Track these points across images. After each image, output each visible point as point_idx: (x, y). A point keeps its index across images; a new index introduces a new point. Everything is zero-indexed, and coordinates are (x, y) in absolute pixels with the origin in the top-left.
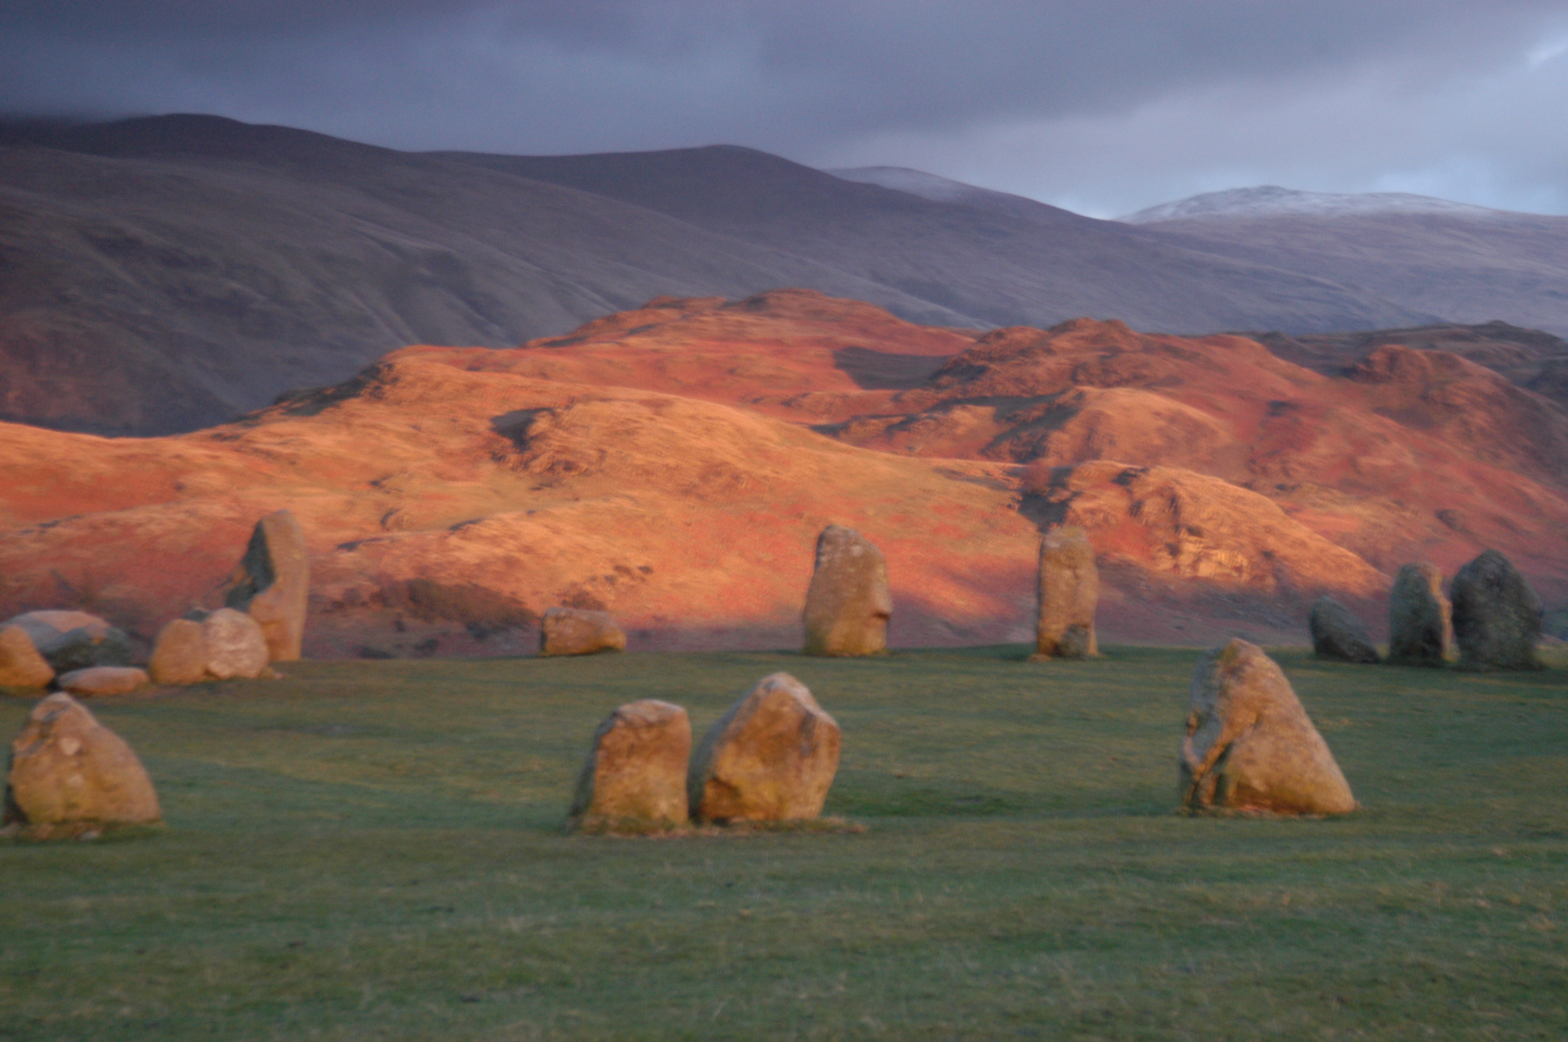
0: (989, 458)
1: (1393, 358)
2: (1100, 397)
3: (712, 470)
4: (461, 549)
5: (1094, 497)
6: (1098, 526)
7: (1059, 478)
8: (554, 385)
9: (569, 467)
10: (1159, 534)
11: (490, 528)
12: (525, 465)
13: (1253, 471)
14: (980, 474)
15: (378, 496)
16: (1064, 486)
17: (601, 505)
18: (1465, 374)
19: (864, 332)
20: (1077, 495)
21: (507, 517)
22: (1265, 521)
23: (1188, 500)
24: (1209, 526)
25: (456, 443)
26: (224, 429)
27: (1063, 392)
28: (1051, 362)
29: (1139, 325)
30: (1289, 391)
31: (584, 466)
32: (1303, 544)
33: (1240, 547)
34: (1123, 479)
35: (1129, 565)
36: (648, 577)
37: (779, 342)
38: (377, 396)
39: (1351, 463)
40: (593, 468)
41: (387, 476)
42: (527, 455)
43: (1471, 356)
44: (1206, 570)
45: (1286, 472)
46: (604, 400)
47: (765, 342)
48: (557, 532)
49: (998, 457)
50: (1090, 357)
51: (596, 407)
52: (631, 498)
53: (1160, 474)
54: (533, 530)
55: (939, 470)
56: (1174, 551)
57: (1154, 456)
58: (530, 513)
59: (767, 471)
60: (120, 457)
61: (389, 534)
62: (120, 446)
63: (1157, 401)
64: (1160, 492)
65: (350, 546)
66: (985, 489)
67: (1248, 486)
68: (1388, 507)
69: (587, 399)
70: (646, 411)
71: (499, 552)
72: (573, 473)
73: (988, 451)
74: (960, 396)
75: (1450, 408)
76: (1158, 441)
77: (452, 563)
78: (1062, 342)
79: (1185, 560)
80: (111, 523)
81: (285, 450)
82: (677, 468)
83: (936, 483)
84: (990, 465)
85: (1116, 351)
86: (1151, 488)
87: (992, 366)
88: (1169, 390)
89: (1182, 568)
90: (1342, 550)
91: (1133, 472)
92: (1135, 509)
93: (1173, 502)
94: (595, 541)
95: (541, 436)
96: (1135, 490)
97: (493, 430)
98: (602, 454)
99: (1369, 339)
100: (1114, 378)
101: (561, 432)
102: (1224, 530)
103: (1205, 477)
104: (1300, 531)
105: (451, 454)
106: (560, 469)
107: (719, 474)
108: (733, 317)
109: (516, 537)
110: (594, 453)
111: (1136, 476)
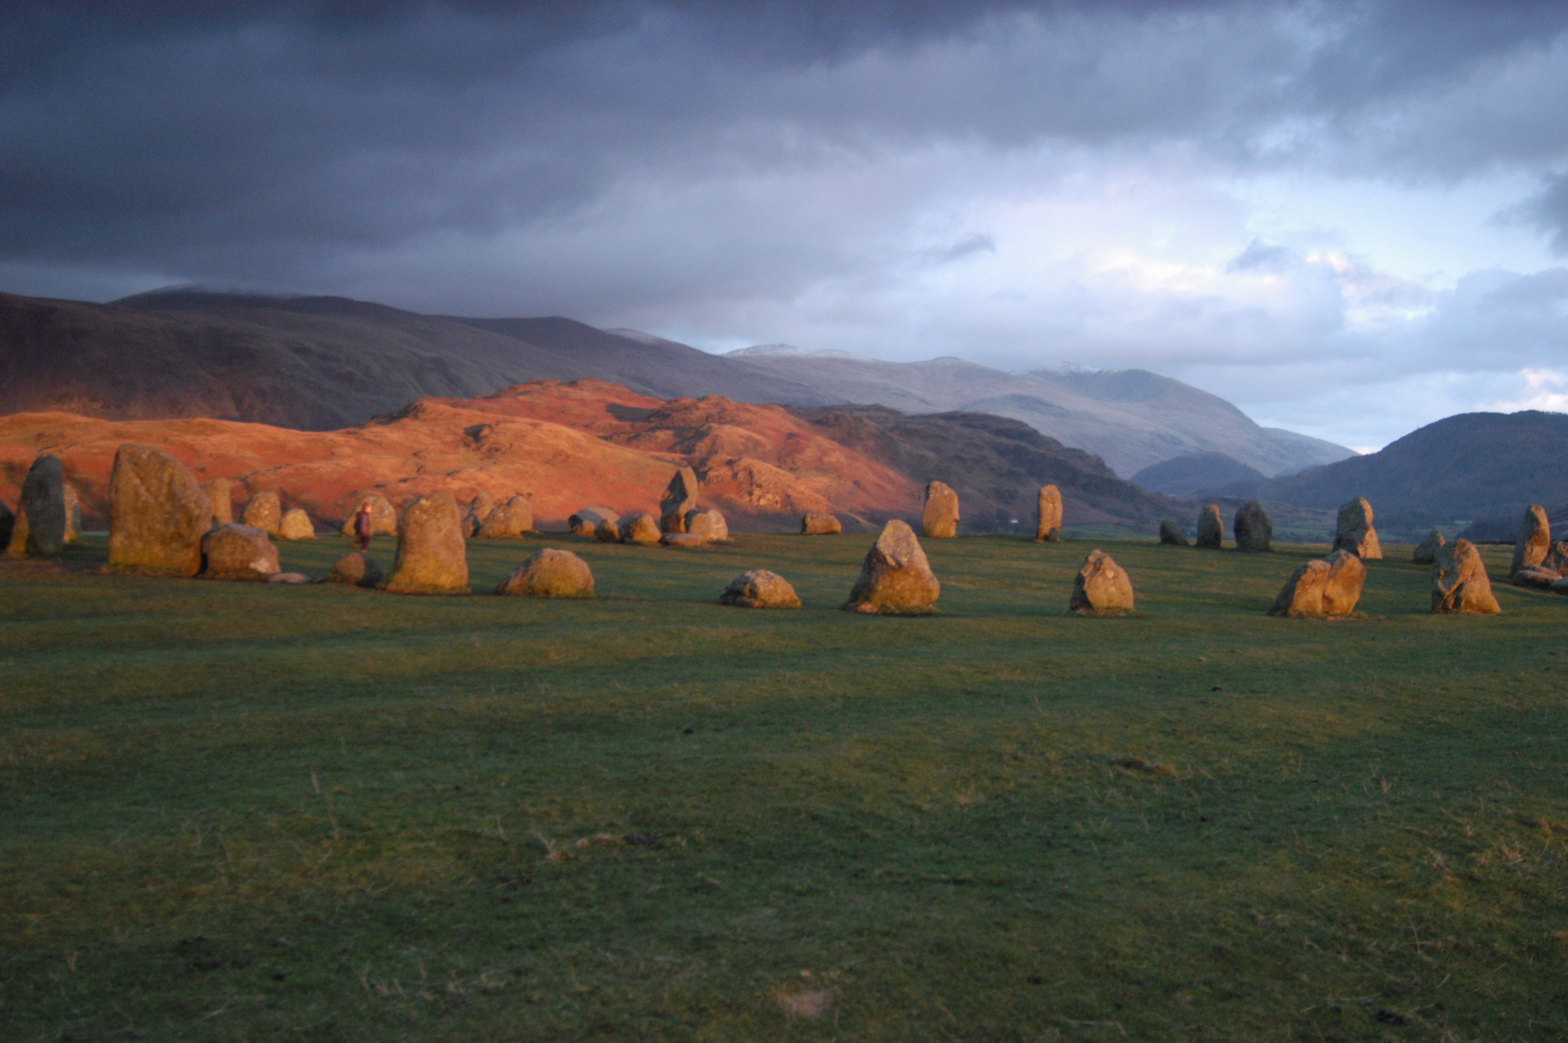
0: (671, 452)
1: (837, 418)
2: (718, 428)
3: (558, 453)
4: (451, 483)
5: (717, 471)
6: (719, 482)
7: (703, 462)
8: (491, 415)
9: (497, 450)
10: (744, 486)
11: (464, 475)
12: (478, 449)
13: (780, 461)
14: (670, 459)
15: (416, 460)
16: (705, 465)
17: (510, 467)
19: (618, 397)
20: (711, 469)
21: (472, 470)
22: (787, 483)
23: (756, 473)
24: (765, 484)
25: (449, 438)
26: (350, 429)
27: (703, 425)
28: (697, 413)
30: (795, 429)
31: (503, 450)
32: (802, 493)
33: (777, 493)
34: (730, 463)
35: (731, 499)
36: (530, 498)
38: (416, 417)
39: (820, 459)
40: (507, 451)
41: (420, 451)
42: (479, 444)
44: (763, 502)
45: (793, 463)
46: (512, 422)
47: (577, 400)
48: (492, 477)
49: (675, 452)
50: (714, 412)
51: (509, 425)
52: (523, 464)
53: (746, 461)
54: (482, 476)
55: (653, 457)
56: (751, 494)
57: (742, 454)
58: (481, 469)
59: (581, 455)
60: (307, 440)
61: (420, 476)
62: (307, 435)
63: (741, 431)
64: (745, 469)
65: (405, 481)
66: (672, 465)
67: (778, 467)
68: (834, 479)
69: (505, 421)
70: (530, 428)
71: (467, 485)
72: (500, 453)
73: (671, 449)
74: (659, 426)
75: (859, 438)
76: (741, 448)
77: (448, 489)
78: (702, 405)
79: (755, 497)
80: (304, 468)
81: (378, 439)
83: (652, 462)
84: (674, 455)
86: (741, 467)
87: (674, 414)
88: (746, 427)
89: (753, 501)
90: (817, 496)
91: (734, 460)
92: (735, 476)
93: (750, 474)
94: (508, 482)
95: (486, 437)
96: (735, 468)
97: (465, 433)
98: (511, 445)
100: (724, 421)
102: (771, 486)
103: (764, 464)
104: (802, 488)
105: (447, 443)
106: (493, 450)
107: (560, 455)
108: (565, 389)
109: (475, 479)
110: (508, 445)
111: (735, 462)
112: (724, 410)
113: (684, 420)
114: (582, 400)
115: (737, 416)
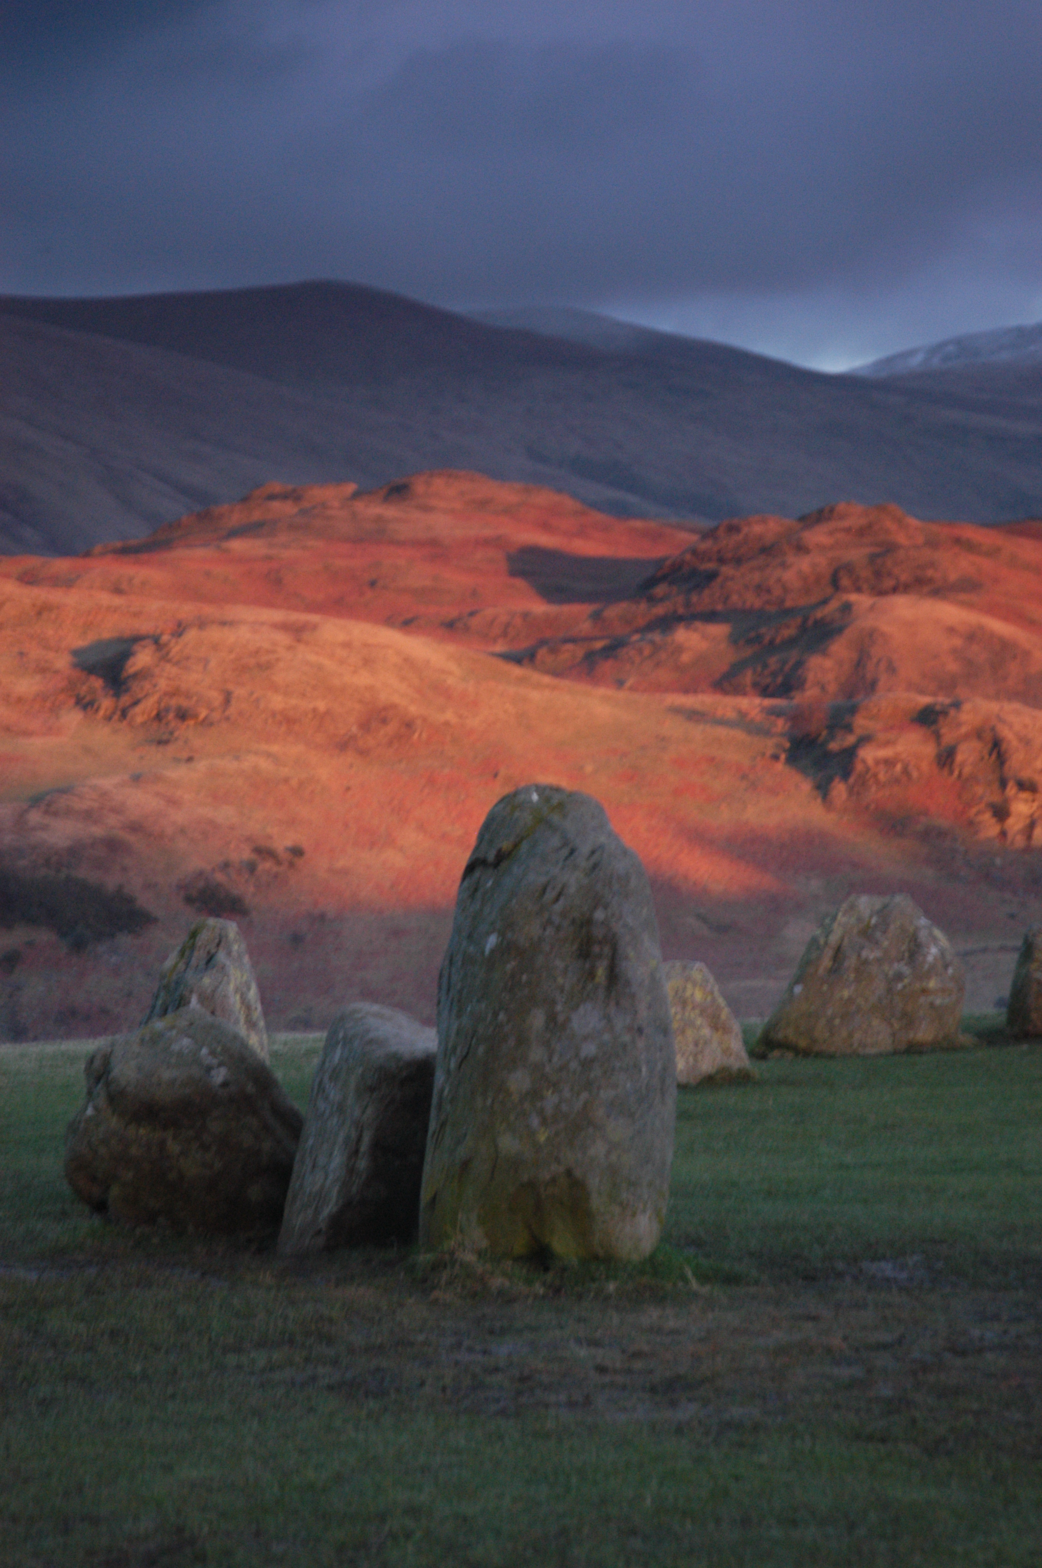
0: (725, 692)
2: (872, 608)
3: (376, 715)
4: (45, 828)
5: (887, 743)
6: (897, 781)
7: (841, 718)
8: (154, 606)
9: (183, 715)
10: (979, 790)
11: (82, 800)
12: (124, 714)
14: (731, 715)
16: (849, 728)
17: (229, 764)
19: (545, 527)
20: (865, 740)
21: (105, 783)
23: (1015, 743)
25: (27, 686)
27: (825, 602)
28: (804, 564)
31: (203, 713)
34: (927, 718)
35: (941, 832)
36: (298, 861)
40: (216, 716)
42: (125, 700)
46: (223, 623)
47: (418, 544)
48: (172, 801)
49: (738, 691)
50: (857, 555)
51: (214, 634)
52: (269, 755)
53: (977, 710)
54: (142, 800)
55: (677, 711)
56: (1001, 813)
58: (136, 778)
59: (449, 715)
63: (950, 612)
64: (978, 734)
66: (739, 734)
69: (202, 624)
70: (283, 638)
71: (97, 831)
72: (189, 723)
73: (730, 683)
74: (681, 611)
76: (953, 667)
77: (33, 847)
78: (817, 536)
79: (1015, 824)
82: (328, 713)
83: (674, 727)
84: (742, 702)
86: (963, 730)
87: (726, 570)
88: (963, 597)
89: (1012, 835)
91: (938, 708)
92: (946, 758)
93: (997, 750)
94: (225, 813)
95: (144, 674)
96: (943, 731)
97: (75, 666)
98: (228, 698)
100: (889, 583)
101: (168, 667)
103: (1038, 713)
105: (20, 700)
106: (169, 717)
107: (384, 721)
109: (117, 810)
110: (216, 697)
111: (944, 713)
112: (890, 548)
113: (760, 589)
114: (433, 543)
115: (932, 565)
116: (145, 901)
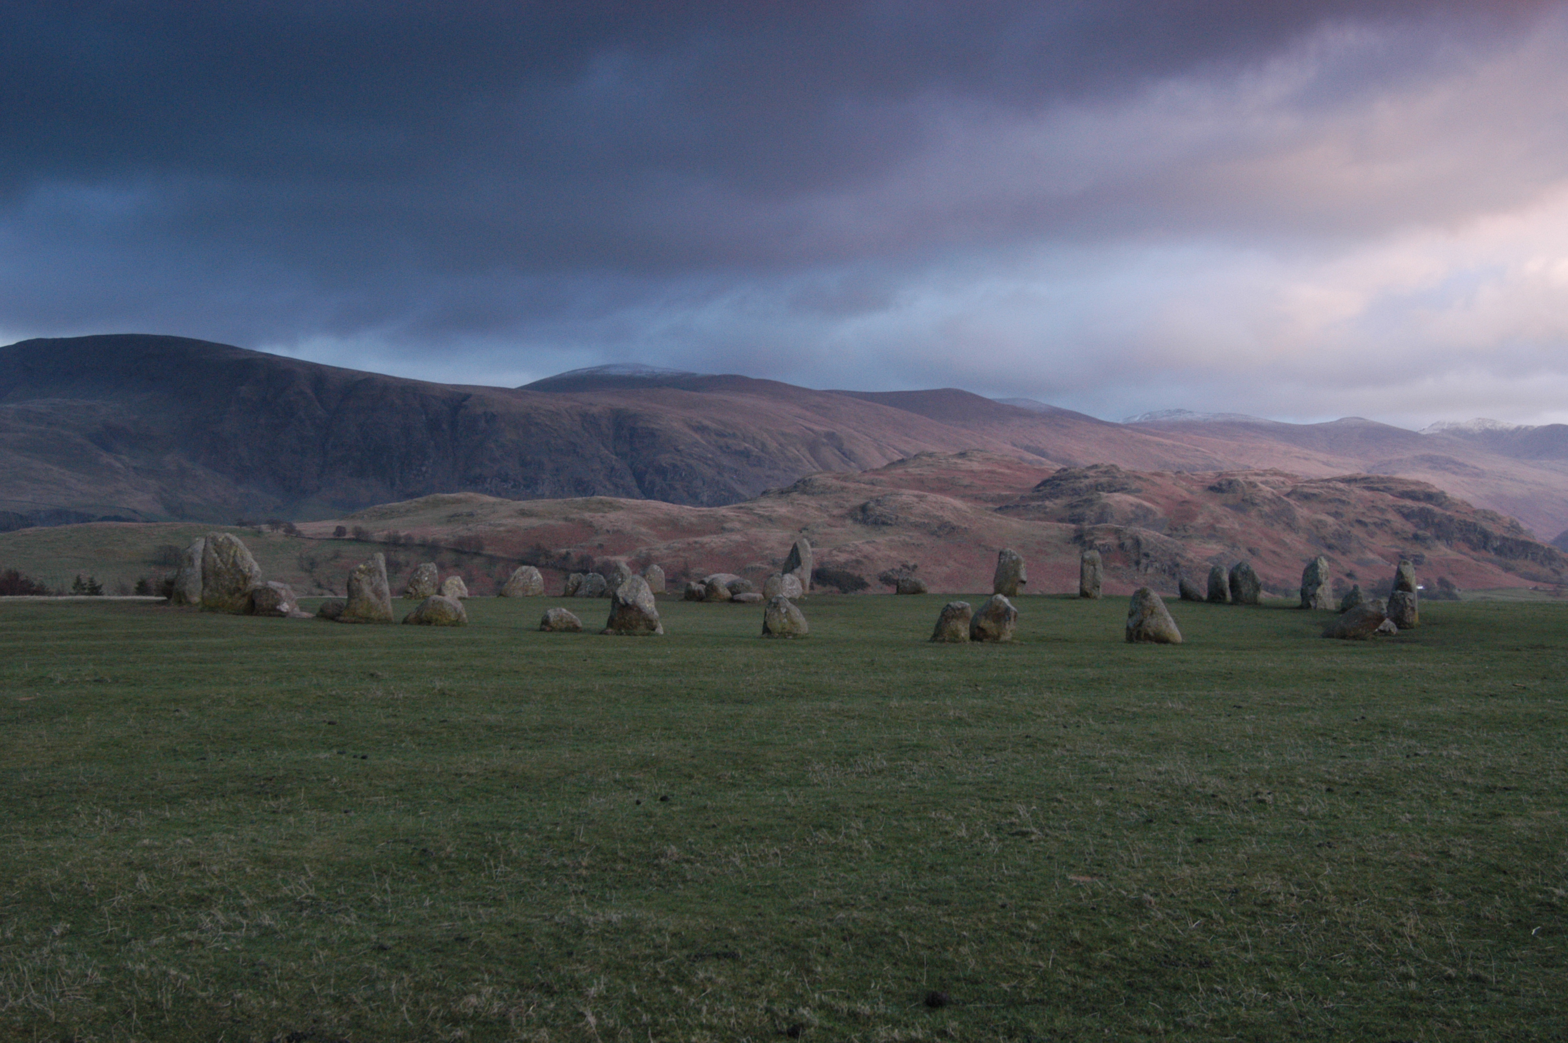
0: (1061, 522)
2: (1107, 497)
3: (944, 525)
5: (1104, 539)
7: (1090, 531)
8: (878, 488)
9: (883, 522)
10: (1131, 555)
12: (866, 522)
13: (1171, 529)
14: (1057, 529)
16: (1092, 534)
18: (1260, 490)
19: (1009, 468)
20: (1097, 538)
21: (857, 543)
22: (1176, 550)
23: (1143, 540)
24: (1152, 553)
25: (837, 512)
26: (741, 504)
27: (1092, 494)
28: (1086, 482)
29: (1125, 467)
30: (1187, 496)
31: (889, 522)
32: (1191, 561)
33: (1165, 561)
34: (1117, 532)
36: (916, 570)
37: (972, 471)
38: (805, 493)
41: (809, 525)
43: (1262, 482)
45: (1185, 530)
46: (898, 494)
47: (967, 471)
48: (878, 549)
49: (1064, 522)
50: (1104, 480)
51: (895, 498)
53: (1134, 529)
54: (868, 548)
55: (1039, 526)
56: (1137, 563)
57: (1129, 522)
58: (867, 541)
60: (699, 515)
62: (701, 510)
64: (1132, 537)
66: (1058, 535)
68: (1228, 546)
69: (892, 494)
70: (916, 500)
72: (885, 524)
73: (1060, 519)
75: (1253, 504)
81: (768, 514)
82: (928, 524)
84: (1060, 525)
85: (1115, 477)
86: (1128, 536)
88: (1136, 494)
89: (1141, 570)
91: (1121, 529)
92: (1121, 544)
94: (894, 554)
95: (872, 509)
98: (897, 517)
99: (1220, 475)
100: (1113, 489)
101: (880, 508)
102: (1158, 554)
103: (1152, 531)
104: (1191, 556)
105: (835, 516)
106: (880, 523)
107: (946, 527)
108: (955, 460)
109: (860, 552)
110: (894, 517)
113: (1074, 488)
115: (1127, 484)
116: (867, 580)
